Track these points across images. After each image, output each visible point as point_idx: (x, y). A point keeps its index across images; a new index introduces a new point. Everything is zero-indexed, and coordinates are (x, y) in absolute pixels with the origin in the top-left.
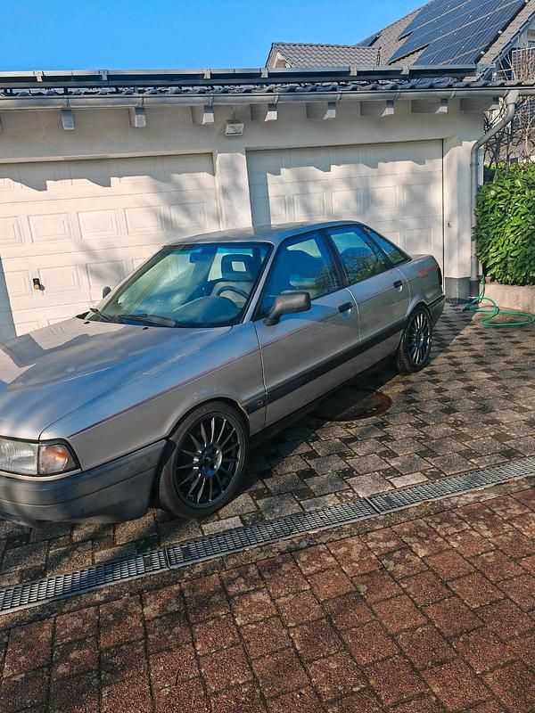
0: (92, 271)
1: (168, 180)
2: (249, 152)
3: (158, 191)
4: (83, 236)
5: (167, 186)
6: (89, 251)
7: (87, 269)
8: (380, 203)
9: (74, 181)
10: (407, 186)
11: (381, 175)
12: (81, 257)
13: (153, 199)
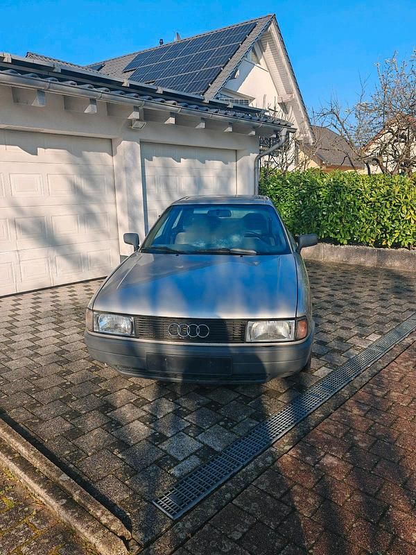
0: (19, 226)
1: (80, 155)
2: (141, 143)
3: (73, 163)
4: (13, 194)
5: (78, 160)
6: (16, 207)
7: (15, 224)
8: (206, 187)
9: (8, 146)
10: (219, 177)
11: (207, 169)
12: (10, 213)
13: (69, 169)
